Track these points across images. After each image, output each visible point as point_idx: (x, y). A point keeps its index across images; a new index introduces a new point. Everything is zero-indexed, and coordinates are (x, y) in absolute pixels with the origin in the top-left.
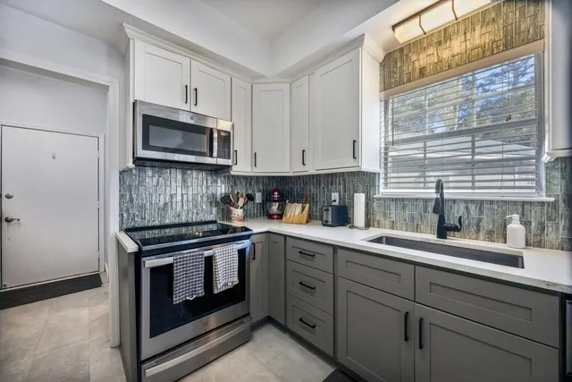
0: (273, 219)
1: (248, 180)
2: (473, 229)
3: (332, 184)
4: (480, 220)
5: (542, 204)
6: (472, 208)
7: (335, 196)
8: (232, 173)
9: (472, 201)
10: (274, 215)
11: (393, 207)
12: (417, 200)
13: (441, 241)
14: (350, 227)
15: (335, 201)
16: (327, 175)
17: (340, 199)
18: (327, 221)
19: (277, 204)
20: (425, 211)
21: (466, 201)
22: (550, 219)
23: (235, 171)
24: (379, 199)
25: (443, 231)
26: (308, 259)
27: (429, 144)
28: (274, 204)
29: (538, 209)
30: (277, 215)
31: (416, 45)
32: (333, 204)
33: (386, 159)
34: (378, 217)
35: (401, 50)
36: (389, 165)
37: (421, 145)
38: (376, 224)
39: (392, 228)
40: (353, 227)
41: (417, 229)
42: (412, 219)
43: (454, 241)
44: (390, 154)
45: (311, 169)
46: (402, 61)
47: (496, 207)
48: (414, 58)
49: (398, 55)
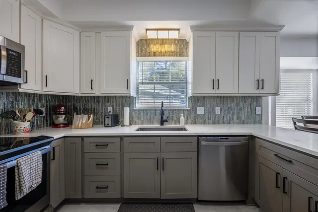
0: (60, 127)
1: (31, 96)
2: (171, 120)
3: (108, 102)
4: (173, 117)
5: (188, 110)
6: (171, 113)
7: (110, 109)
8: (21, 90)
9: (171, 110)
10: (60, 124)
11: (142, 114)
12: (152, 110)
13: (162, 127)
14: (122, 126)
15: (110, 112)
16: (105, 97)
17: (113, 111)
18: (108, 124)
19: (64, 116)
20: (155, 115)
21: (169, 110)
22: (189, 115)
23: (24, 88)
24: (136, 110)
25: (162, 122)
26: (102, 148)
27: (156, 86)
28: (60, 116)
29: (186, 112)
30: (63, 124)
31: (152, 41)
32: (110, 114)
33: (138, 90)
34: (136, 119)
35: (146, 40)
36: (139, 93)
37: (153, 86)
38: (134, 123)
39: (142, 124)
40: (123, 126)
41: (152, 123)
42: (150, 119)
43: (166, 126)
44: (140, 88)
45: (96, 92)
46: (146, 45)
47: (177, 112)
48: (152, 46)
49: (145, 42)
